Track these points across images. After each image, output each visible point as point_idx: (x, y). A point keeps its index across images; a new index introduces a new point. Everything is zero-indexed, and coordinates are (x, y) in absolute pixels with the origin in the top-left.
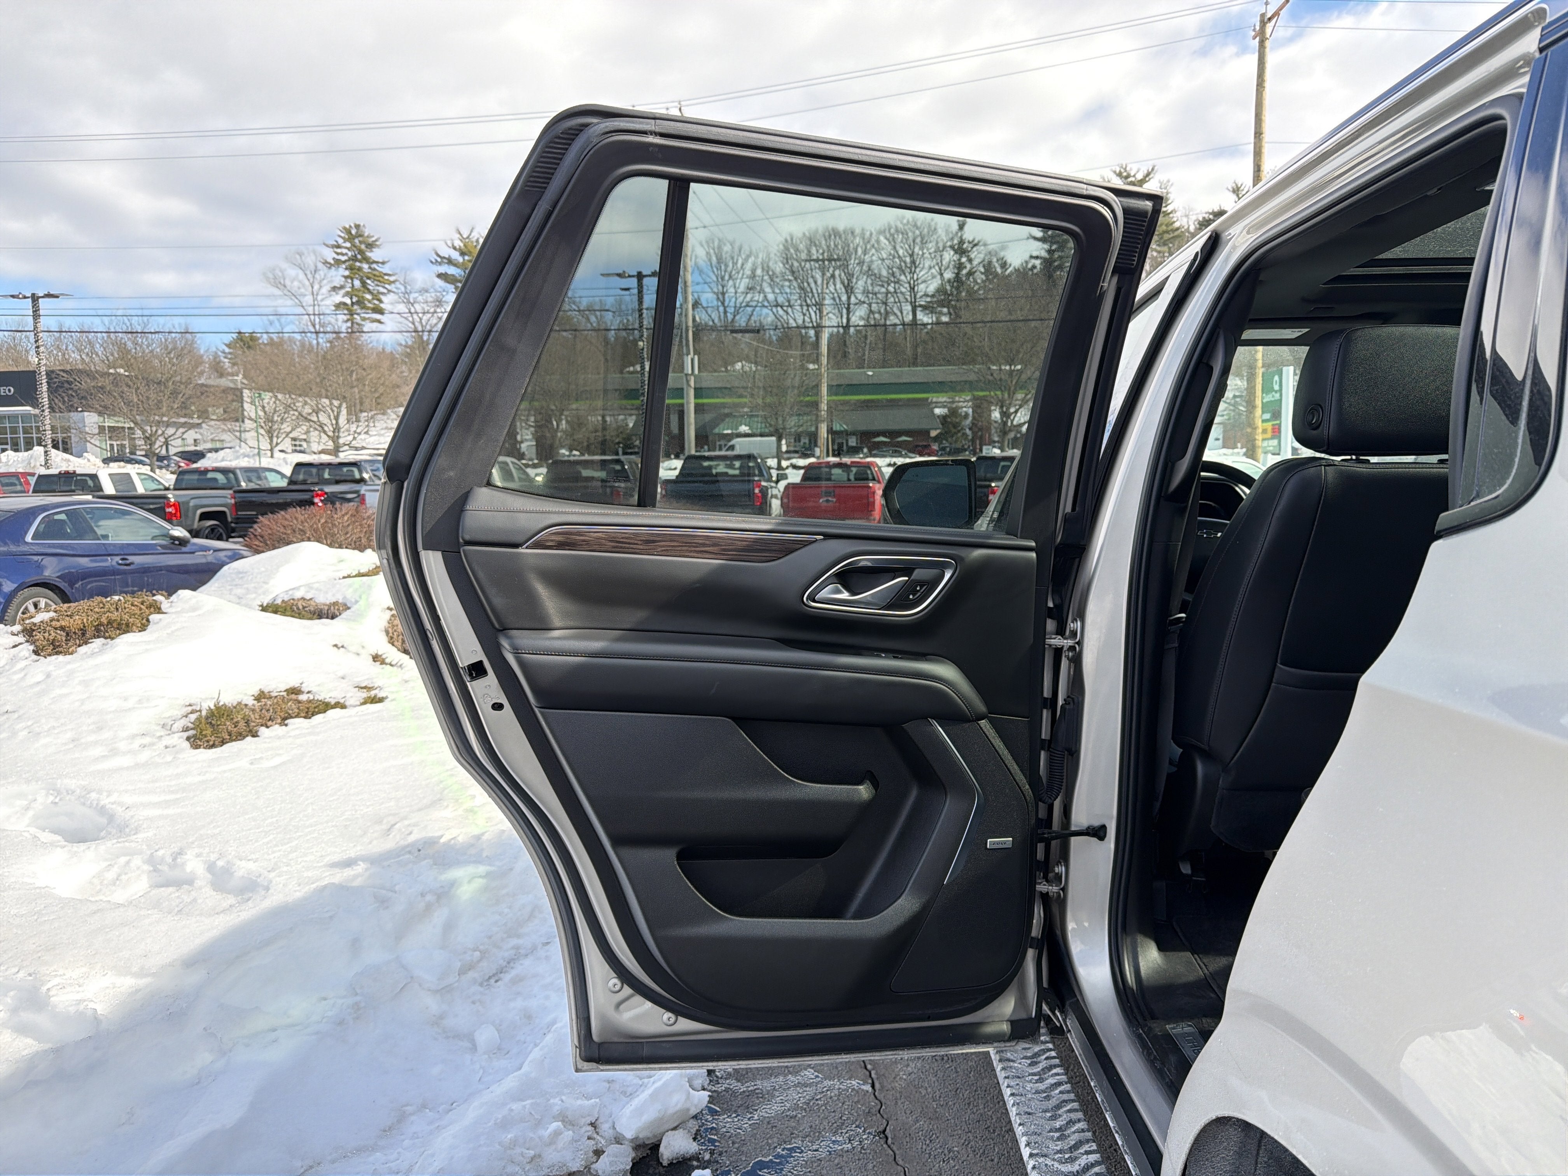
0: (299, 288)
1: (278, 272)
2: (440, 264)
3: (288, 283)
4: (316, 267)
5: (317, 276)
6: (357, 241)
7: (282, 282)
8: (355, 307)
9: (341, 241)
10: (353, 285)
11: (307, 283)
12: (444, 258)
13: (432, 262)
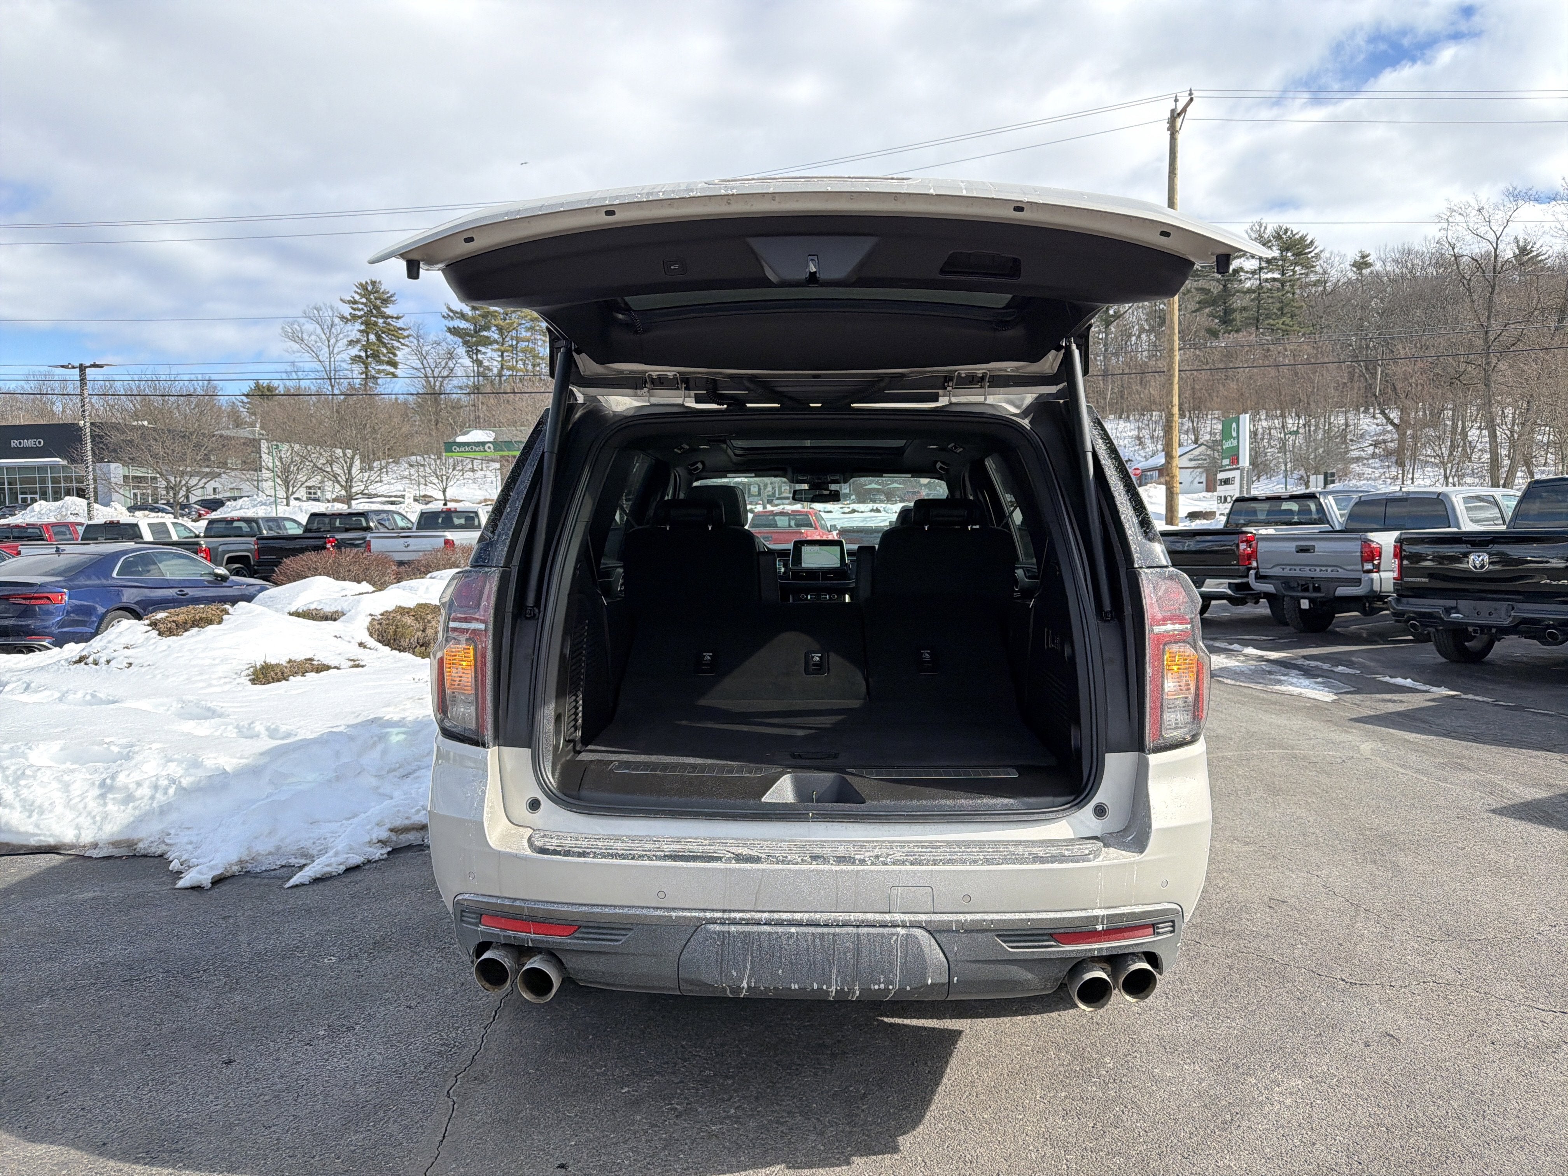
0: (316, 342)
1: (296, 326)
2: (452, 318)
3: (305, 337)
4: (333, 322)
5: (333, 330)
6: (372, 297)
7: (300, 335)
8: (370, 359)
9: (357, 297)
10: (368, 339)
11: (324, 337)
12: (457, 313)
13: (444, 317)
